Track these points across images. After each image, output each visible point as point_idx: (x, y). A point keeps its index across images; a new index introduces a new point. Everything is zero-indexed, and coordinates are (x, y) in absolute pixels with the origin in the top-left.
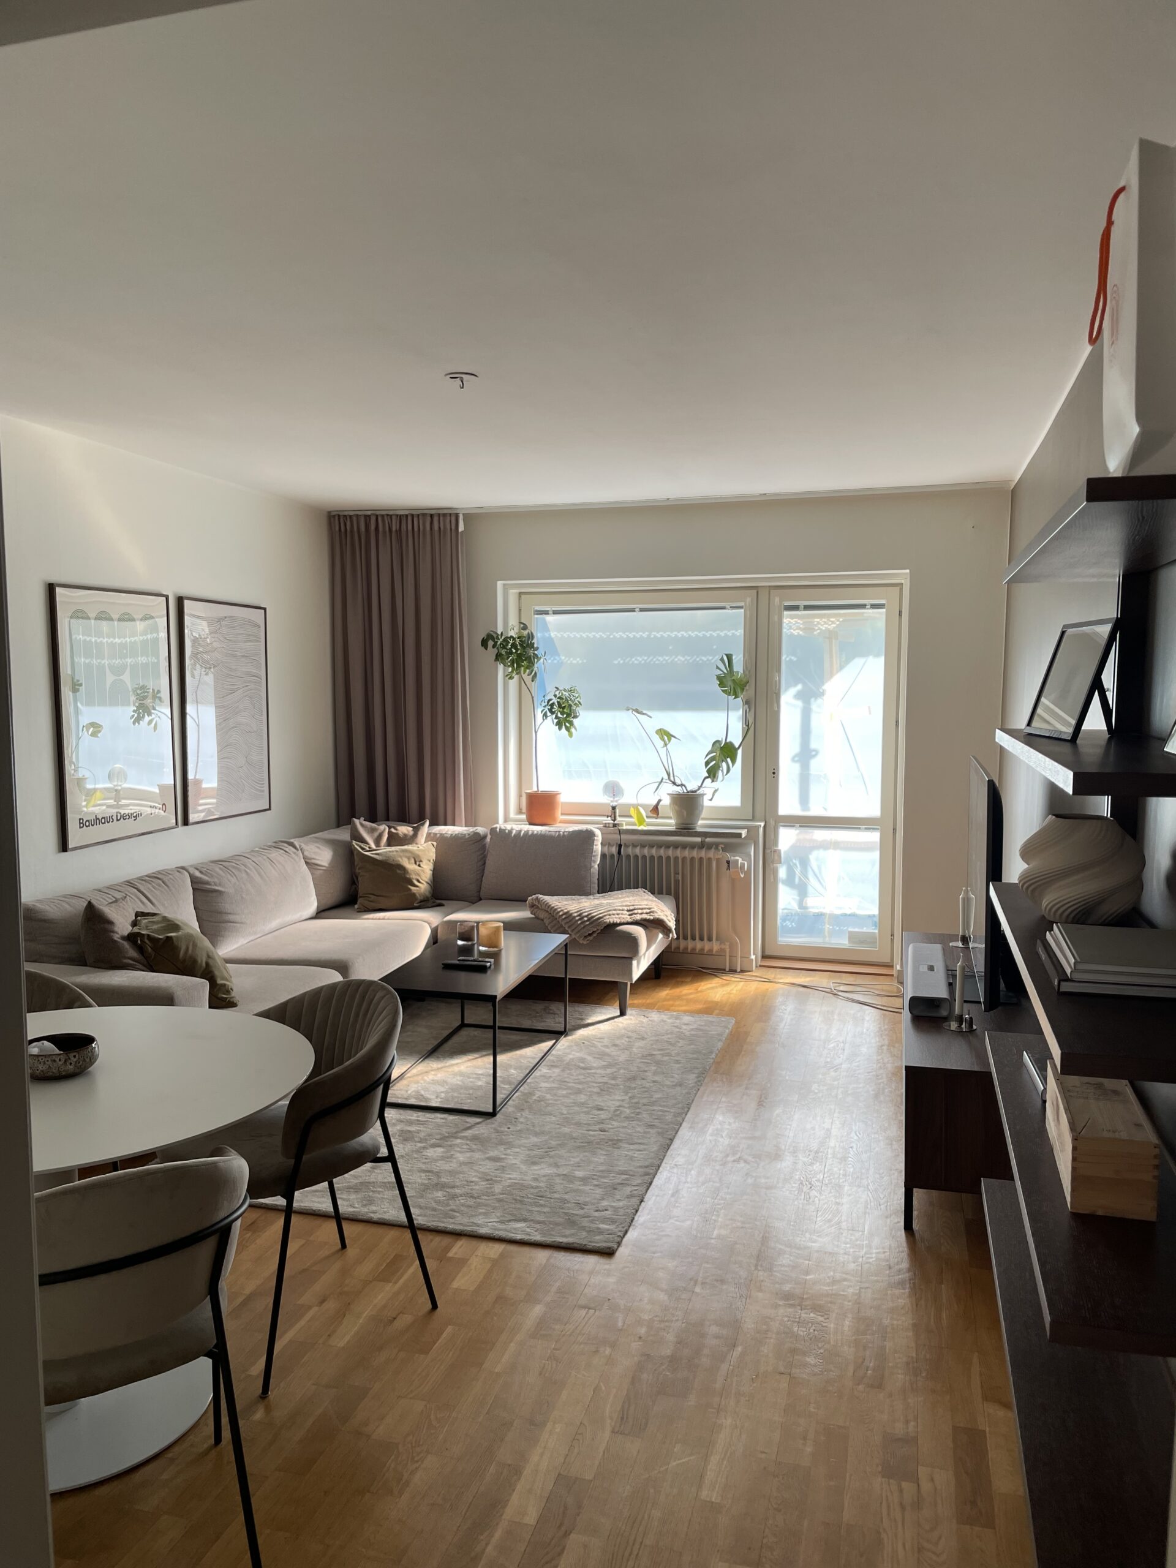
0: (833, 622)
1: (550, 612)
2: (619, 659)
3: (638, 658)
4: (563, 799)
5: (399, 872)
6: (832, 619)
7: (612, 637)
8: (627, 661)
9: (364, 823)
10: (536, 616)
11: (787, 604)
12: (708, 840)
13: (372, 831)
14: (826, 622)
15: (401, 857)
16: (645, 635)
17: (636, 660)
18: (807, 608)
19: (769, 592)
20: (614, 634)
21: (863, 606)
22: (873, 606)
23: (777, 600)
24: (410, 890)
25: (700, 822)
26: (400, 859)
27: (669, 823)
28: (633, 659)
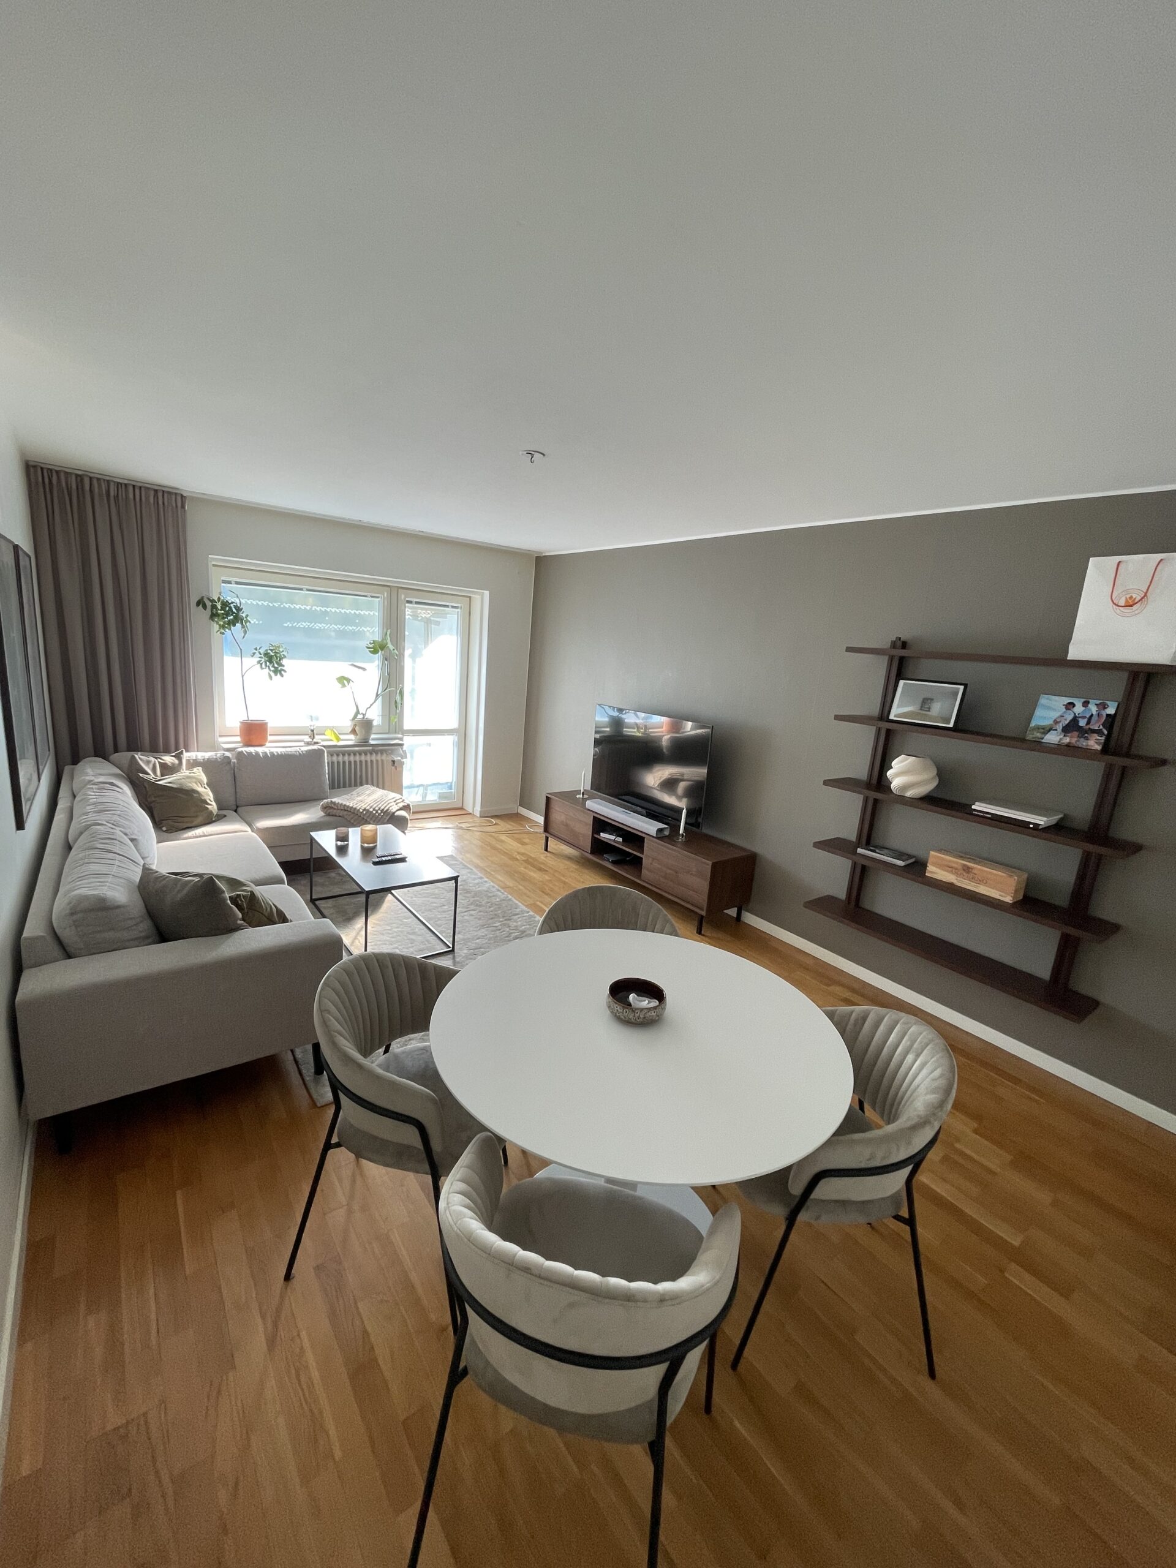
0: (429, 614)
1: (232, 582)
2: (288, 623)
3: (303, 623)
4: (269, 725)
5: (195, 795)
6: (429, 612)
7: (282, 606)
8: (294, 625)
9: (141, 757)
10: (223, 584)
11: (408, 599)
12: (376, 748)
13: (148, 762)
14: (424, 612)
15: (190, 783)
16: (308, 608)
17: (302, 624)
18: (417, 603)
19: (398, 591)
20: (284, 604)
21: (447, 606)
22: (453, 607)
23: (403, 597)
24: (208, 808)
25: (373, 736)
26: (190, 785)
27: (350, 740)
28: (299, 624)
